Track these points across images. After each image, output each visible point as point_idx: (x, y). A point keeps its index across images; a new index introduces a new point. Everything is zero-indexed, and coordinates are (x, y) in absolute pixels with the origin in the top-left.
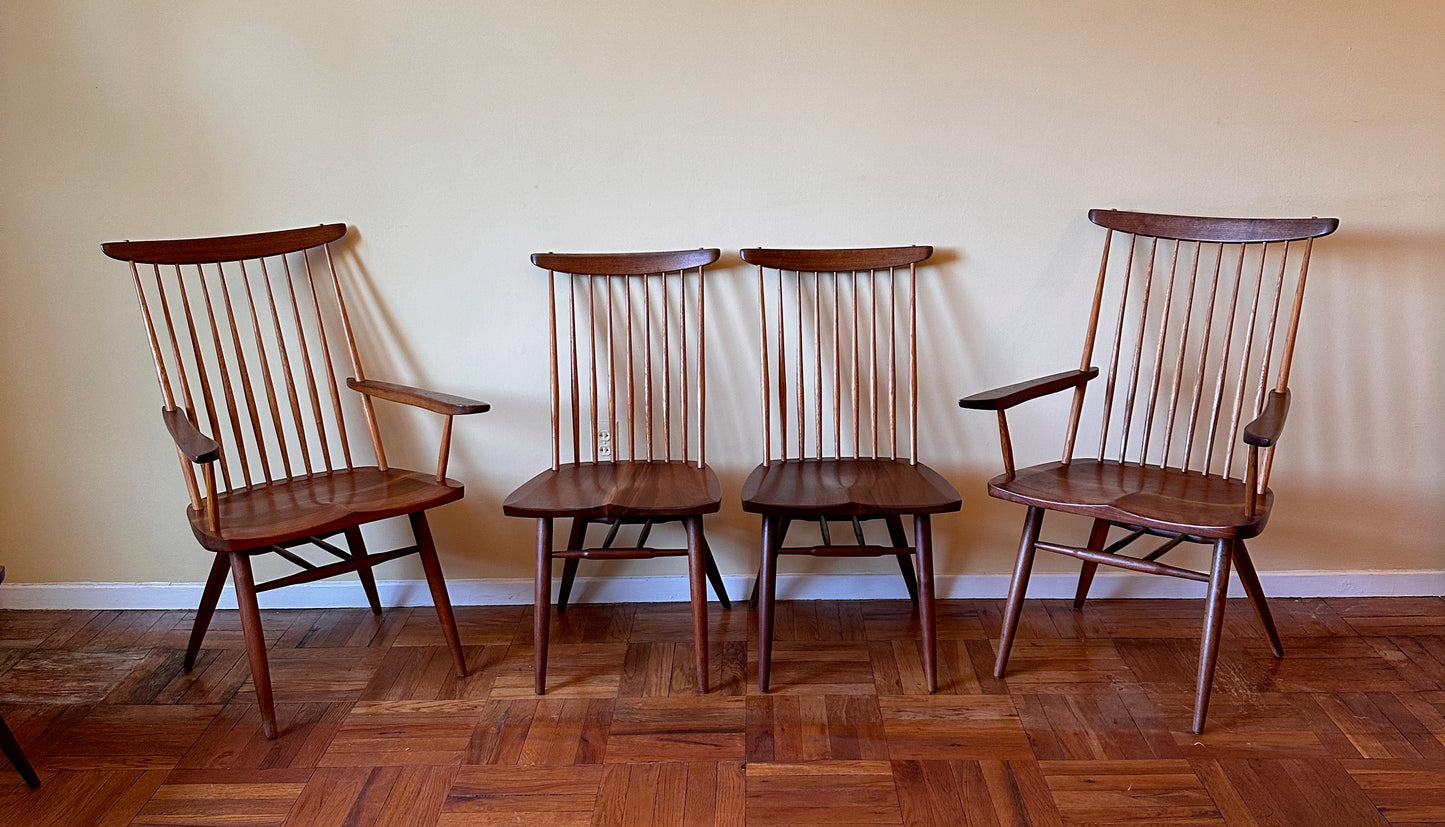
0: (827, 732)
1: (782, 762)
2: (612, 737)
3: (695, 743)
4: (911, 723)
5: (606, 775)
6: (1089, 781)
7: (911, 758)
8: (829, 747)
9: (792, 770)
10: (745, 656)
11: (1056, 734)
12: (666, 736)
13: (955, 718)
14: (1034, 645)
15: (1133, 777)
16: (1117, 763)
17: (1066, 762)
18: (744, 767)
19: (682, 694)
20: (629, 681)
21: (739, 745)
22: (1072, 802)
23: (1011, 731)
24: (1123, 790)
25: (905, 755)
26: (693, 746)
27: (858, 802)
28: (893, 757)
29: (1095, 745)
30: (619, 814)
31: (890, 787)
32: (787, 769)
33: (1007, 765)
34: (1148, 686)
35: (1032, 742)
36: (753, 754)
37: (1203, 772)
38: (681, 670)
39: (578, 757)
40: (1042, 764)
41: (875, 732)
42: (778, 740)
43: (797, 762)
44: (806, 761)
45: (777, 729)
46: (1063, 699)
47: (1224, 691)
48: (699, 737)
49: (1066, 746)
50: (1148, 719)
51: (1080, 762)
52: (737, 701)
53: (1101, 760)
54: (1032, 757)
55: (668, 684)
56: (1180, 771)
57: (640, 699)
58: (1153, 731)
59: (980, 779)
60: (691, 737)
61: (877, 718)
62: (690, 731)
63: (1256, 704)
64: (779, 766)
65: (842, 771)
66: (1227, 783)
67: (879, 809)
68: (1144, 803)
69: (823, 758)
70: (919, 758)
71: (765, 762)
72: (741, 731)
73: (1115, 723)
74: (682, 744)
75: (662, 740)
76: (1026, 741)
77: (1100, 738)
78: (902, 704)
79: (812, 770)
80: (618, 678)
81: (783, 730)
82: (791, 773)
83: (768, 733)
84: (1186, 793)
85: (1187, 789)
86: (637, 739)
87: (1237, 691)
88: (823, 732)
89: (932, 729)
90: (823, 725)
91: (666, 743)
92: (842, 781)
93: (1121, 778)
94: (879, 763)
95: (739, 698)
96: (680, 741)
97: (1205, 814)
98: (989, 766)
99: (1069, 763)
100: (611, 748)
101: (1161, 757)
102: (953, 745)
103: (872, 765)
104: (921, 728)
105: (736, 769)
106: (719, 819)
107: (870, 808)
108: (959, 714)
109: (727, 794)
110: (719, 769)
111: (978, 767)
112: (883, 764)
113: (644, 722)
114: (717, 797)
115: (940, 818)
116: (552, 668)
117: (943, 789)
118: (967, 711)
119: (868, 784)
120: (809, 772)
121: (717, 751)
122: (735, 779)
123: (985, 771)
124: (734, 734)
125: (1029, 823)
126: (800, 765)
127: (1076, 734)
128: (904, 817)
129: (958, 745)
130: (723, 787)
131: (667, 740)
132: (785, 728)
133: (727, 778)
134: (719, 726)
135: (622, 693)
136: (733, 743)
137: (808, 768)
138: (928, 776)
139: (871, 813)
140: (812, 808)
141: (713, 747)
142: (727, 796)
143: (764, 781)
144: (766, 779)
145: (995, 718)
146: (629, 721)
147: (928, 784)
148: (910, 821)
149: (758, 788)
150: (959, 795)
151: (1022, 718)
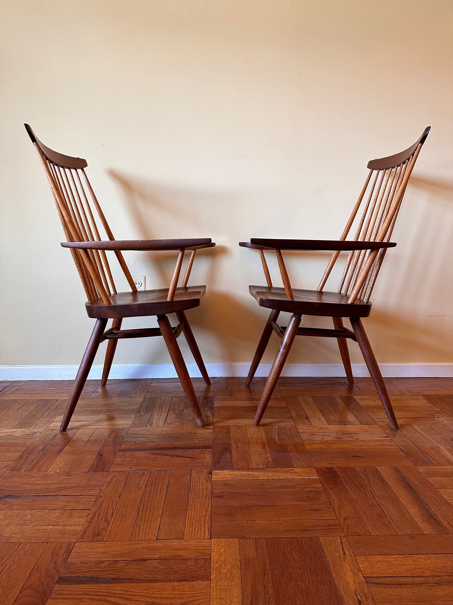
0: (267, 447)
1: (238, 469)
2: (120, 453)
3: (177, 456)
4: (322, 443)
5: (109, 479)
7: (329, 466)
8: (270, 459)
9: (246, 475)
10: (212, 403)
11: (420, 449)
12: (158, 452)
13: (349, 439)
17: (436, 467)
18: (210, 473)
19: (172, 425)
20: (140, 418)
21: (208, 457)
23: (389, 447)
25: (325, 464)
26: (175, 458)
27: (298, 501)
28: (316, 465)
29: (448, 454)
30: (110, 512)
31: (318, 488)
32: (241, 475)
33: (397, 470)
35: (406, 454)
36: (218, 464)
38: (173, 411)
39: (92, 466)
40: (421, 469)
41: (300, 448)
42: (235, 454)
43: (248, 469)
44: (255, 469)
45: (234, 446)
46: (411, 426)
48: (180, 452)
49: (430, 457)
51: (445, 467)
52: (207, 429)
54: (411, 464)
55: (164, 419)
57: (145, 428)
59: (383, 481)
60: (174, 452)
61: (299, 439)
62: (175, 448)
64: (236, 472)
65: (282, 476)
67: (315, 507)
69: (267, 467)
70: (334, 466)
71: (226, 469)
72: (210, 448)
74: (168, 457)
75: (154, 454)
76: (402, 453)
77: (449, 450)
78: (313, 431)
79: (261, 475)
80: (134, 416)
81: (237, 447)
82: (245, 478)
83: (227, 449)
86: (138, 454)
88: (264, 448)
89: (337, 446)
90: (264, 443)
91: (157, 456)
92: (283, 484)
94: (307, 470)
96: (166, 455)
98: (384, 470)
99: (439, 468)
100: (118, 460)
102: (354, 457)
103: (303, 471)
104: (329, 445)
105: (204, 475)
106: (190, 516)
107: (309, 505)
108: (351, 436)
109: (198, 495)
110: (192, 475)
111: (377, 472)
112: (310, 470)
113: (144, 442)
114: (190, 498)
115: (364, 514)
116: (94, 411)
117: (359, 489)
118: (356, 435)
119: (303, 486)
120: (258, 477)
121: (192, 461)
122: (204, 483)
123: (383, 474)
124: (204, 450)
125: (435, 516)
126: (251, 472)
127: (432, 448)
128: (336, 513)
129: (358, 457)
130: (194, 489)
131: (158, 454)
132: (239, 445)
133: (198, 482)
134: (194, 445)
135: (134, 425)
136: (204, 456)
137: (257, 474)
138: (344, 479)
139: (310, 510)
140: (263, 506)
141: (189, 459)
142: (198, 496)
143: (226, 484)
144: (226, 483)
145: (375, 439)
146: (134, 442)
147: (347, 485)
148: (343, 517)
149: (221, 490)
150: (372, 494)
151: (392, 439)
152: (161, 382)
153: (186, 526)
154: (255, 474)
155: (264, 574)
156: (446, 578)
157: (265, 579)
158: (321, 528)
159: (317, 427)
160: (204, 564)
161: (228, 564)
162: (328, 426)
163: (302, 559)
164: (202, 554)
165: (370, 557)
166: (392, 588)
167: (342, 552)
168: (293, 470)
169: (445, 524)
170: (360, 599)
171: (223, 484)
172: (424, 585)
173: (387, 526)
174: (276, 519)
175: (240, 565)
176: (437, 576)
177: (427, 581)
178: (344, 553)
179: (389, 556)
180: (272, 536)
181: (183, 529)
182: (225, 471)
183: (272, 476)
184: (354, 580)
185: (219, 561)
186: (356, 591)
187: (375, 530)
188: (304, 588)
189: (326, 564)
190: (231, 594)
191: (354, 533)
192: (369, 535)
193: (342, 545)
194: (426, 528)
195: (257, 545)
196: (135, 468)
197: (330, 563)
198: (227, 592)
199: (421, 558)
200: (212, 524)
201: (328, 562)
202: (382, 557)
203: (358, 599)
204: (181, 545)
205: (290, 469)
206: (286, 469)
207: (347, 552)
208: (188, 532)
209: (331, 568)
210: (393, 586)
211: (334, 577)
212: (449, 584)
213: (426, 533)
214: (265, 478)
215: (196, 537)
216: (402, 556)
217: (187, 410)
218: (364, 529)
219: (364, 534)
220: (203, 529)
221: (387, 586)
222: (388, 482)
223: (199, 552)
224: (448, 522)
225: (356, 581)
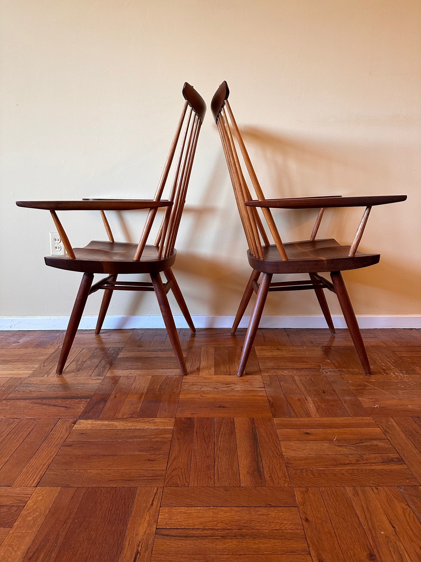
0: (143, 399)
1: (102, 419)
2: (4, 402)
3: (54, 406)
4: (197, 393)
6: (307, 433)
7: (189, 416)
8: (139, 409)
9: (106, 425)
10: (117, 354)
11: (287, 401)
12: (39, 401)
13: (225, 389)
14: (279, 349)
15: (337, 430)
16: (326, 420)
17: (292, 419)
18: (75, 423)
19: (67, 375)
20: (42, 368)
21: (82, 407)
22: (294, 450)
23: (259, 398)
24: (331, 441)
25: (186, 415)
26: (51, 408)
27: (140, 451)
28: (179, 415)
29: (311, 406)
31: (167, 438)
32: (102, 424)
33: (253, 421)
34: (343, 371)
35: (272, 405)
36: (86, 414)
37: (384, 426)
38: (77, 361)
40: (276, 421)
41: (173, 398)
42: (108, 404)
43: (112, 419)
44: (119, 419)
45: (112, 397)
46: (292, 377)
47: (387, 374)
48: (59, 402)
49: (292, 408)
50: (343, 390)
51: (302, 419)
52: (98, 379)
53: (316, 418)
54: (270, 415)
56: (368, 425)
57: (41, 378)
58: (347, 398)
59: (232, 432)
60: (53, 402)
61: (178, 389)
62: (56, 398)
63: (407, 381)
64: (99, 422)
65: (139, 426)
66: (402, 435)
67: (152, 457)
68: (346, 451)
69: (131, 417)
70: (195, 416)
71: (91, 419)
72: (88, 398)
73: (324, 392)
74: (44, 407)
75: (34, 403)
76: (268, 404)
77: (314, 402)
78: (196, 381)
79: (119, 425)
80: (38, 366)
81: (115, 397)
82: (104, 428)
83: (104, 400)
84: (375, 443)
85: (375, 439)
86: (19, 403)
87: (394, 373)
88: (140, 398)
89: (209, 396)
90: (142, 394)
91: (36, 405)
92: (136, 434)
93: (329, 431)
94: (167, 420)
95: (100, 378)
96: (45, 404)
97: (391, 461)
98: (241, 422)
99: (294, 420)
101: (355, 415)
102: (219, 407)
103: (162, 421)
104: (203, 395)
105: (68, 424)
106: (31, 464)
107: (147, 456)
108: (229, 387)
109: (50, 443)
110: (57, 424)
111: (233, 423)
112: (170, 420)
113: (32, 392)
114: (41, 446)
115: (195, 465)
116: (4, 361)
117: (205, 440)
118: (234, 385)
119: (153, 436)
120: (116, 427)
121: (65, 411)
122: (63, 431)
123: (237, 425)
124: (82, 400)
125: (262, 469)
126: (114, 421)
127: (299, 400)
128: (169, 463)
129: (223, 407)
130: (51, 438)
131: (38, 403)
132: (117, 396)
133: (58, 431)
134: (76, 395)
135: (33, 375)
136: (78, 406)
137: (117, 424)
138: (197, 430)
139: (145, 460)
140: (104, 456)
141: (63, 409)
142: (49, 445)
143: (82, 433)
144: (84, 432)
145: (250, 389)
146: (23, 391)
147: (195, 436)
148: (172, 468)
149: (74, 439)
150: (214, 445)
151: (266, 390)
152: (82, 334)
153: (21, 474)
154: (115, 424)
155: (65, 523)
156: (234, 531)
157: (63, 527)
158: (146, 478)
159: (202, 377)
160: (16, 511)
161: (37, 512)
162: (214, 376)
163: (109, 509)
164: (19, 502)
165: (175, 508)
166: (176, 540)
167: (151, 503)
168: (154, 420)
169: (267, 476)
170: (139, 550)
171: (80, 433)
172: (209, 538)
173: (210, 477)
174: (109, 468)
175: (47, 513)
176: (227, 529)
177: (215, 534)
178: (152, 504)
179: (193, 508)
180: (94, 485)
181: (17, 477)
182: (89, 421)
183: (130, 426)
184: (145, 531)
185: (30, 509)
186: (140, 543)
187: (196, 480)
188: (93, 538)
189: (129, 514)
190: (22, 542)
191: (174, 484)
192: (187, 486)
193: (155, 495)
194: (245, 480)
195: (76, 493)
196: (8, 416)
197: (133, 513)
198: (20, 539)
199: (222, 511)
200: (46, 472)
201: (131, 512)
202: (186, 508)
203: (138, 550)
204: (5, 492)
205: (151, 419)
206: (147, 419)
207: (155, 503)
208: (20, 479)
209: (131, 518)
210: (178, 538)
211: (128, 527)
212: (234, 537)
213: (242, 485)
214: (122, 428)
215: (23, 485)
216: (205, 508)
217: (90, 361)
218: (186, 480)
219: (183, 485)
220: (35, 476)
221: (173, 537)
222: (237, 434)
223: (18, 499)
224: (271, 474)
225: (147, 531)
